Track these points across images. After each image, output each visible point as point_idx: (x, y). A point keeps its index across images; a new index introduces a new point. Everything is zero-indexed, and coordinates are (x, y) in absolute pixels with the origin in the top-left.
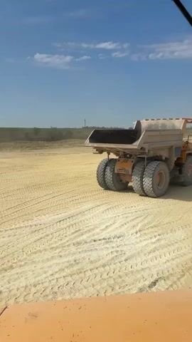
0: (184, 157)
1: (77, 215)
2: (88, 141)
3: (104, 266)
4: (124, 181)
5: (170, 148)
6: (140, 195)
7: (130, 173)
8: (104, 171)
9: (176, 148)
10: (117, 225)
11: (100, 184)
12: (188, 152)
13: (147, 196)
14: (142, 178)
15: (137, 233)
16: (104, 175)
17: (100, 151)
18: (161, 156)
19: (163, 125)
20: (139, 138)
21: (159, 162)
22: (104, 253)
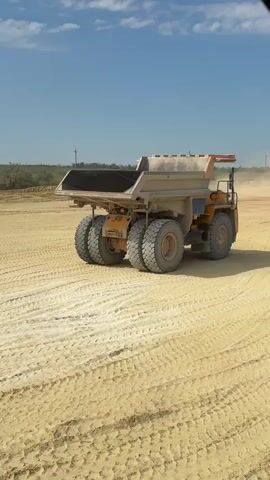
0: (211, 214)
1: (38, 293)
2: (60, 187)
3: (62, 340)
4: (117, 251)
5: (186, 200)
6: (141, 271)
7: (125, 237)
8: (87, 235)
9: (194, 200)
10: (92, 303)
11: (80, 255)
12: (216, 207)
13: (149, 271)
14: (141, 243)
15: (116, 311)
16: (86, 240)
17: (81, 203)
18: (170, 212)
19: (181, 165)
20: (133, 184)
21: (165, 221)
22: (66, 329)
